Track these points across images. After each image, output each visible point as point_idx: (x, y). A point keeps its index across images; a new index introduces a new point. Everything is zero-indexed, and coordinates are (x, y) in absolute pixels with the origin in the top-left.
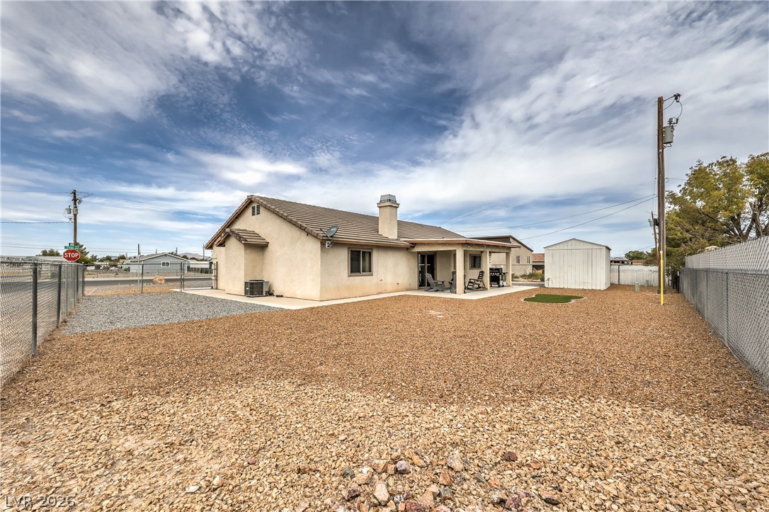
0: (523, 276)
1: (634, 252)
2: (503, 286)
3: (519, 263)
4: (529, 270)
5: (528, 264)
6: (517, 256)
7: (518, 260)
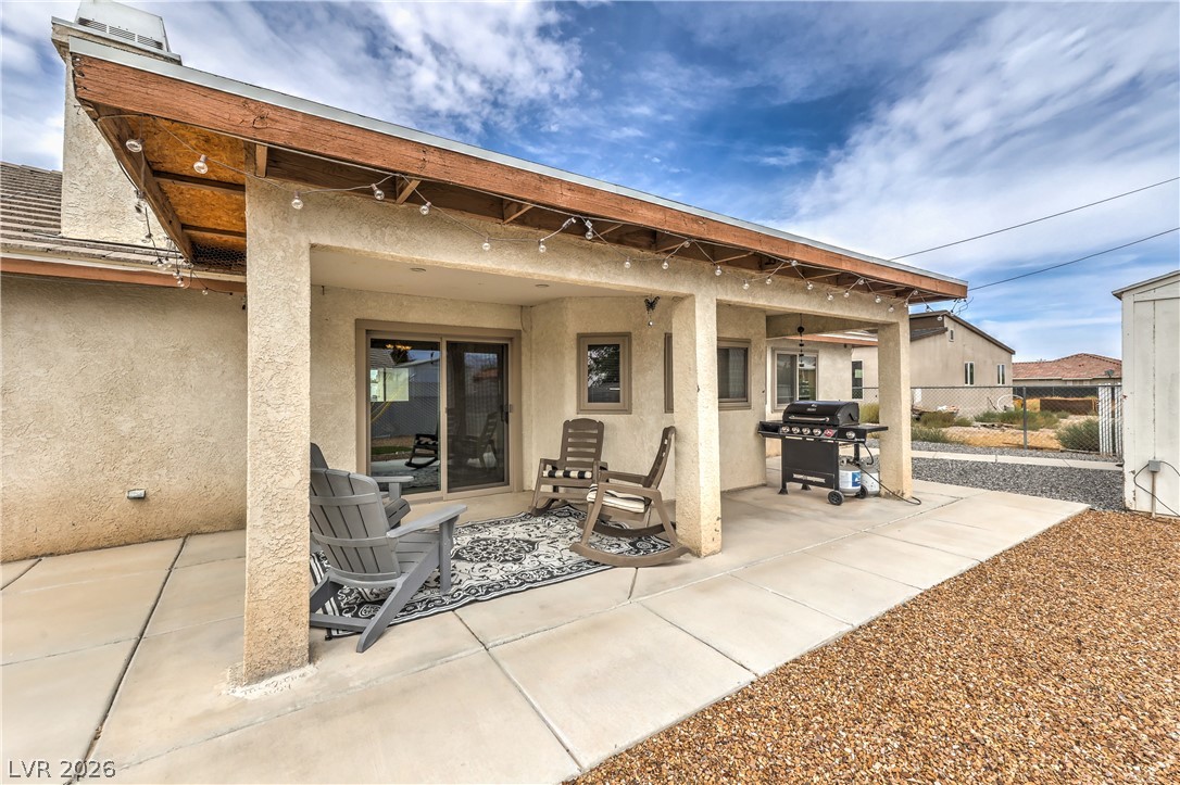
0: (987, 419)
2: (863, 494)
3: (972, 383)
4: (1004, 401)
5: (1001, 384)
6: (966, 365)
7: (970, 374)
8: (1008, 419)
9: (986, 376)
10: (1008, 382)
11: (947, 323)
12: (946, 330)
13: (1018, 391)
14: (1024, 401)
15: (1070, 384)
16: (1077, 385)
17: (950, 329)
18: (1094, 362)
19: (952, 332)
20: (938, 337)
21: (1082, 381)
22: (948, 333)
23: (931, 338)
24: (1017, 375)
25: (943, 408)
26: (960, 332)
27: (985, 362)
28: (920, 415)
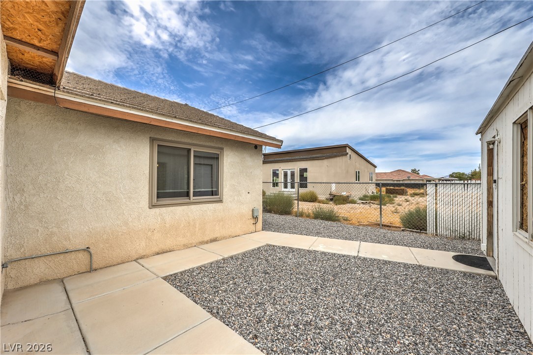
0: (365, 199)
1: (457, 173)
3: (359, 181)
4: (372, 190)
5: (371, 182)
6: (356, 172)
7: (358, 177)
8: (373, 198)
9: (364, 178)
10: (374, 181)
11: (348, 150)
12: (348, 154)
13: (377, 185)
14: (381, 189)
15: (395, 182)
16: (398, 182)
17: (349, 154)
18: (403, 173)
19: (350, 155)
20: (344, 157)
21: (399, 180)
22: (348, 156)
23: (341, 157)
24: (378, 177)
25: (344, 194)
26: (354, 155)
27: (364, 171)
28: (334, 196)
